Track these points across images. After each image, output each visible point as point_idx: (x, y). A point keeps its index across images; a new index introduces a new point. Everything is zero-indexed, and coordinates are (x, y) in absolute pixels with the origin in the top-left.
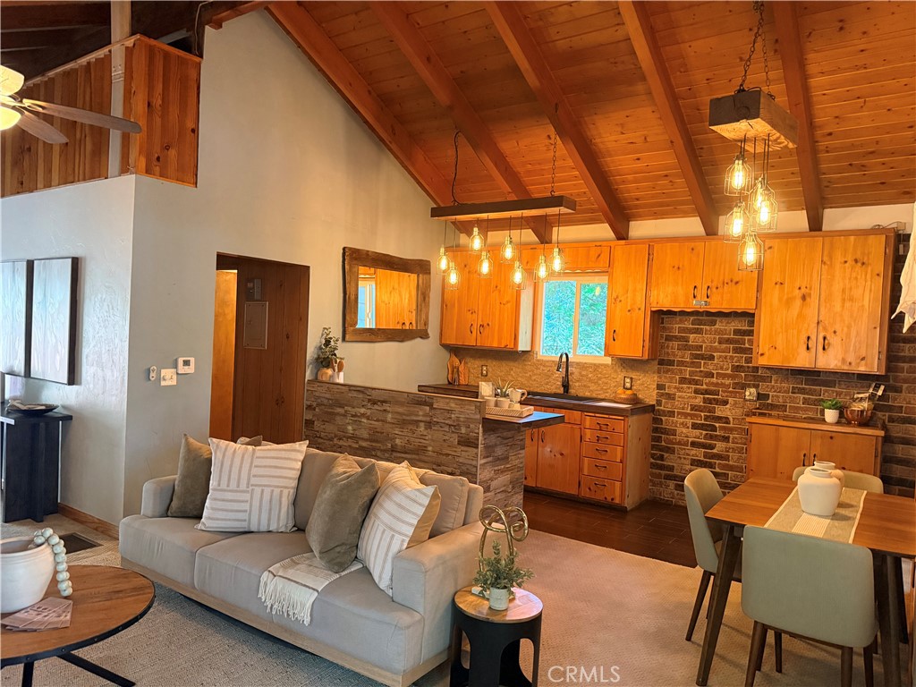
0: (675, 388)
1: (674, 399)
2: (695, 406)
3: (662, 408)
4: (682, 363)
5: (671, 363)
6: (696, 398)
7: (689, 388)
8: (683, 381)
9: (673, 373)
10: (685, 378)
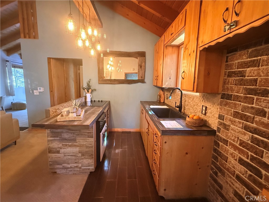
0: (230, 120)
1: (228, 130)
2: (244, 142)
3: (220, 134)
4: (237, 98)
5: (229, 97)
6: (245, 134)
7: (240, 123)
8: (236, 115)
9: (229, 107)
10: (238, 113)
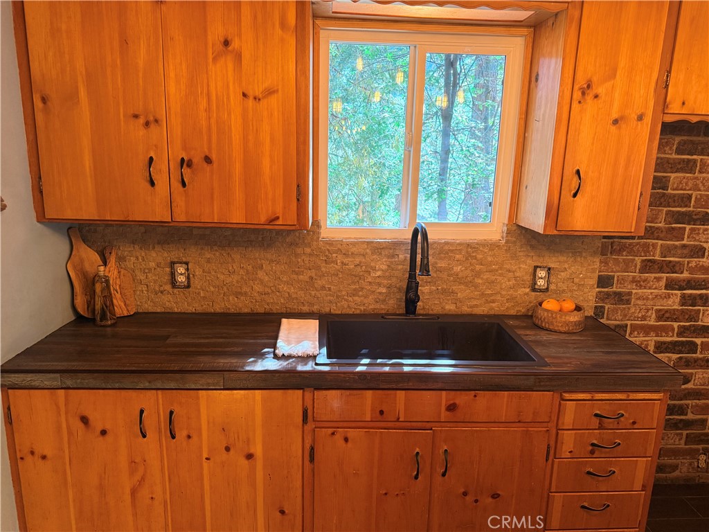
0: (633, 281)
1: (628, 302)
2: (666, 311)
3: (604, 321)
6: (668, 297)
7: (658, 279)
8: (648, 266)
9: (629, 253)
10: (653, 261)
